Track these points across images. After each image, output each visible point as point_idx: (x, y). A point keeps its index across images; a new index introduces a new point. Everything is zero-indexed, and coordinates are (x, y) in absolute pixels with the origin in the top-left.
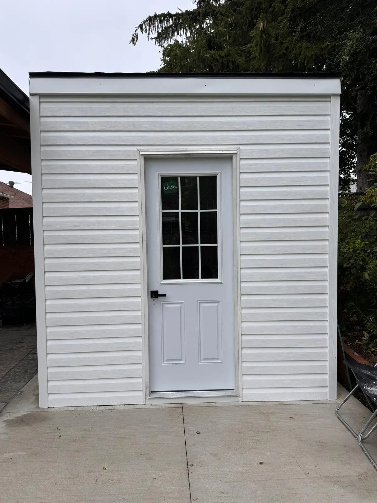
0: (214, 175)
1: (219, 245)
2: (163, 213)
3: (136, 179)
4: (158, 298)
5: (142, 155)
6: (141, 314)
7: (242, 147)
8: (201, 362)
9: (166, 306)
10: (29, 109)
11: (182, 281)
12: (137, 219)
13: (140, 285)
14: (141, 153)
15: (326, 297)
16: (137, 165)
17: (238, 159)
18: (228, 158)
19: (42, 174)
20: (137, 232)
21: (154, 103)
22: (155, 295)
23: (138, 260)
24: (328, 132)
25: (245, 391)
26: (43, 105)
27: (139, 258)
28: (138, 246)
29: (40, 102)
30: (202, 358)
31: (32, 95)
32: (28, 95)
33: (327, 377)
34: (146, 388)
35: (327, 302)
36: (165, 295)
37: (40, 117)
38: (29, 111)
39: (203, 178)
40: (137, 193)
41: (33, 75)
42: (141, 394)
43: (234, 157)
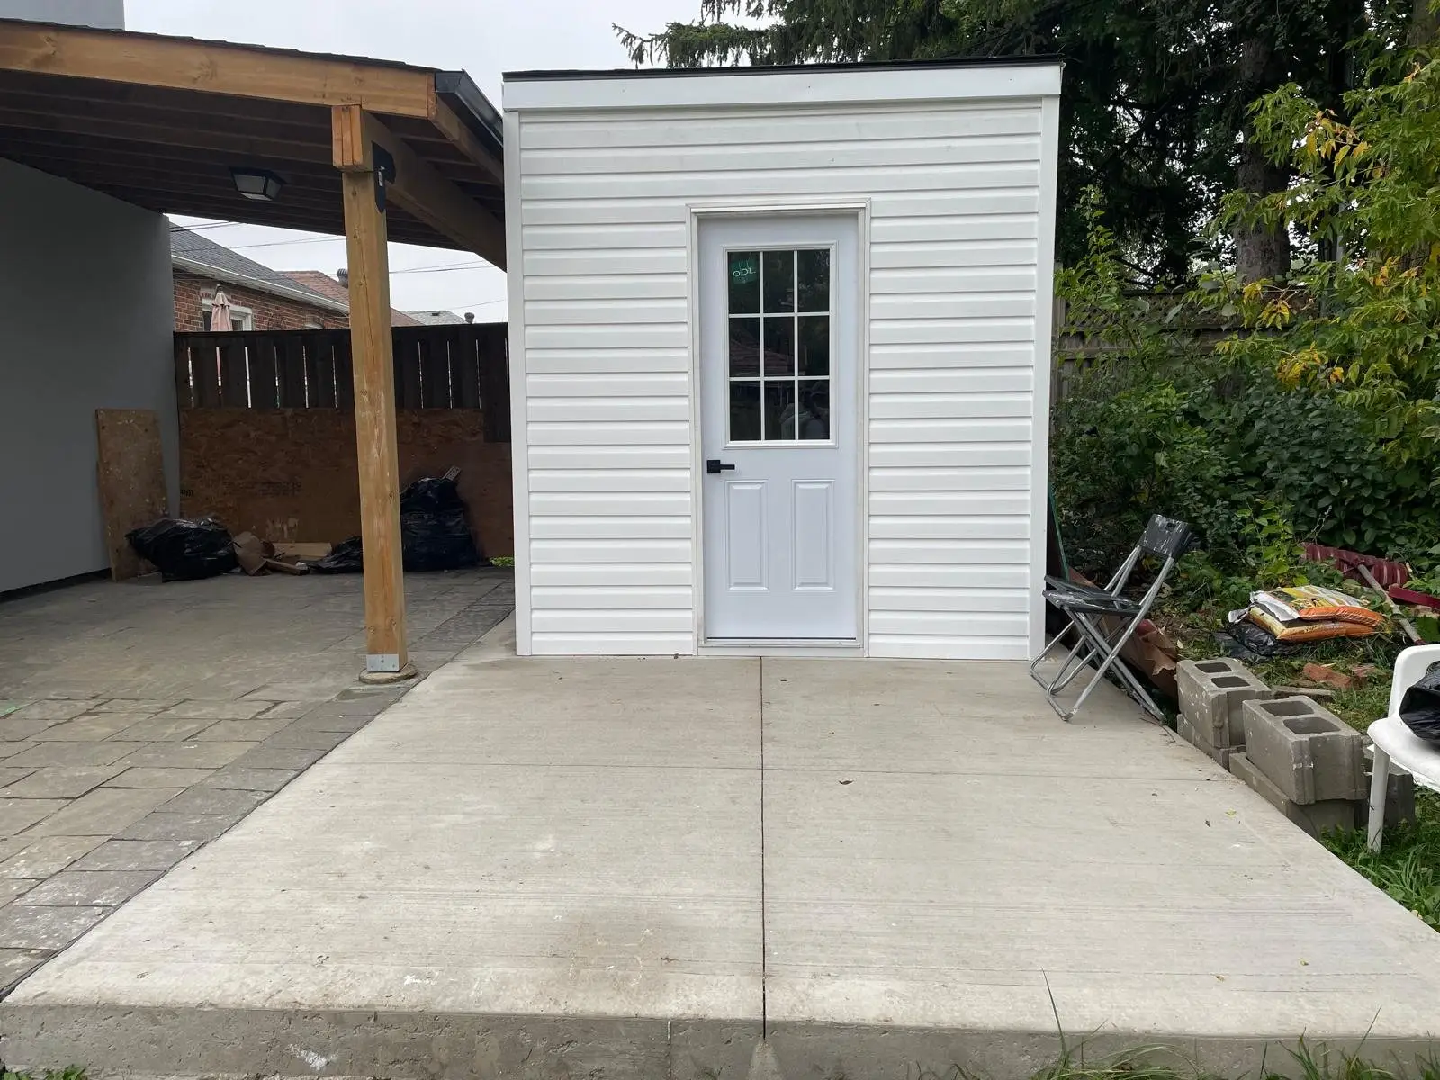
0: (824, 248)
1: (831, 377)
2: (730, 319)
3: (683, 258)
4: (719, 472)
5: (695, 213)
6: (689, 499)
7: (875, 198)
8: (797, 588)
9: (736, 487)
10: (501, 139)
11: (763, 443)
12: (683, 329)
13: (687, 447)
14: (693, 210)
15: (1028, 472)
16: (685, 232)
17: (868, 218)
18: (851, 215)
19: (523, 251)
20: (684, 353)
21: (717, 121)
22: (714, 467)
23: (685, 402)
24: (1036, 167)
25: (874, 639)
26: (525, 129)
27: (687, 399)
28: (685, 378)
29: (521, 123)
30: (798, 582)
31: (506, 111)
32: (501, 113)
33: (1027, 618)
34: (699, 626)
35: (1030, 480)
36: (732, 467)
37: (521, 149)
38: (502, 142)
39: (804, 254)
40: (685, 283)
41: (509, 76)
42: (689, 638)
43: (861, 215)
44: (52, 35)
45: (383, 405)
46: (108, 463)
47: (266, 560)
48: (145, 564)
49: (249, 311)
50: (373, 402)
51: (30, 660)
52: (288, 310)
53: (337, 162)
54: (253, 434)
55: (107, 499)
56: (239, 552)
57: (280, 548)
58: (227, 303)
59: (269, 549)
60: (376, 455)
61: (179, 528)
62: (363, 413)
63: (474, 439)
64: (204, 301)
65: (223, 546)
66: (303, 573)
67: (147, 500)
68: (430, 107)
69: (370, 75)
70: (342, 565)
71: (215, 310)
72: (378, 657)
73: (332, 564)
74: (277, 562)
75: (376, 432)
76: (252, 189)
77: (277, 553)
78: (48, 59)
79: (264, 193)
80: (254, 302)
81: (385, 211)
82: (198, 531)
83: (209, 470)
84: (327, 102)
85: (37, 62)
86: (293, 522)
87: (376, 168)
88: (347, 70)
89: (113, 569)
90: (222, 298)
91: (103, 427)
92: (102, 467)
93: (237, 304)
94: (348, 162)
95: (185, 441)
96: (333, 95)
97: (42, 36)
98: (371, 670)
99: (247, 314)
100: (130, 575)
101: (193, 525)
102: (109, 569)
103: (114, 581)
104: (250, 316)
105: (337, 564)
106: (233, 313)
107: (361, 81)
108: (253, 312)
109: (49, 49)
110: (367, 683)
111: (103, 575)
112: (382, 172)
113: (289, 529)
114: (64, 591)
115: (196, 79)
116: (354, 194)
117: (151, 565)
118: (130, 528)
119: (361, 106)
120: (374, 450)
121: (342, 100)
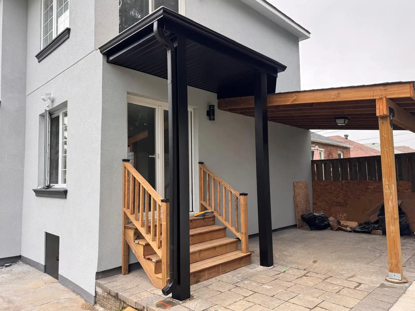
44: (296, 94)
45: (393, 189)
46: (296, 196)
47: (339, 226)
48: (305, 224)
49: (323, 149)
50: (390, 188)
51: (285, 253)
52: (333, 148)
53: (378, 114)
54: (333, 188)
55: (296, 206)
56: (330, 223)
57: (342, 222)
58: (318, 148)
59: (339, 223)
60: (391, 205)
61: (315, 215)
62: (386, 191)
63: (407, 191)
64: (312, 148)
65: (326, 221)
66: (350, 232)
67: (305, 206)
68: (411, 93)
69: (388, 87)
70: (363, 230)
71: (315, 151)
72: (393, 274)
73: (359, 230)
74: (342, 227)
75: (391, 197)
76: (340, 122)
77: (341, 224)
78: (295, 100)
79: (344, 123)
80: (324, 147)
81: (392, 127)
82: (319, 216)
83: (320, 198)
84: (374, 98)
85: (293, 101)
86: (345, 215)
87: (390, 114)
88: (382, 88)
89: (297, 225)
90: (317, 147)
91: (295, 187)
92: (295, 197)
93: (320, 148)
94: (381, 114)
95: (314, 190)
96: (376, 96)
97: (294, 94)
98: (391, 278)
99: (322, 151)
100: (301, 227)
101: (319, 215)
102: (297, 224)
103: (297, 228)
104: (323, 151)
105: (361, 230)
106: (320, 151)
107: (386, 90)
108: (324, 150)
109: (295, 97)
110: (389, 282)
111: (295, 226)
112: (392, 115)
113: (344, 217)
114: (286, 230)
115: (334, 98)
116: (383, 123)
117: (306, 224)
118: (301, 214)
119: (386, 97)
120: (390, 203)
121: (380, 96)
